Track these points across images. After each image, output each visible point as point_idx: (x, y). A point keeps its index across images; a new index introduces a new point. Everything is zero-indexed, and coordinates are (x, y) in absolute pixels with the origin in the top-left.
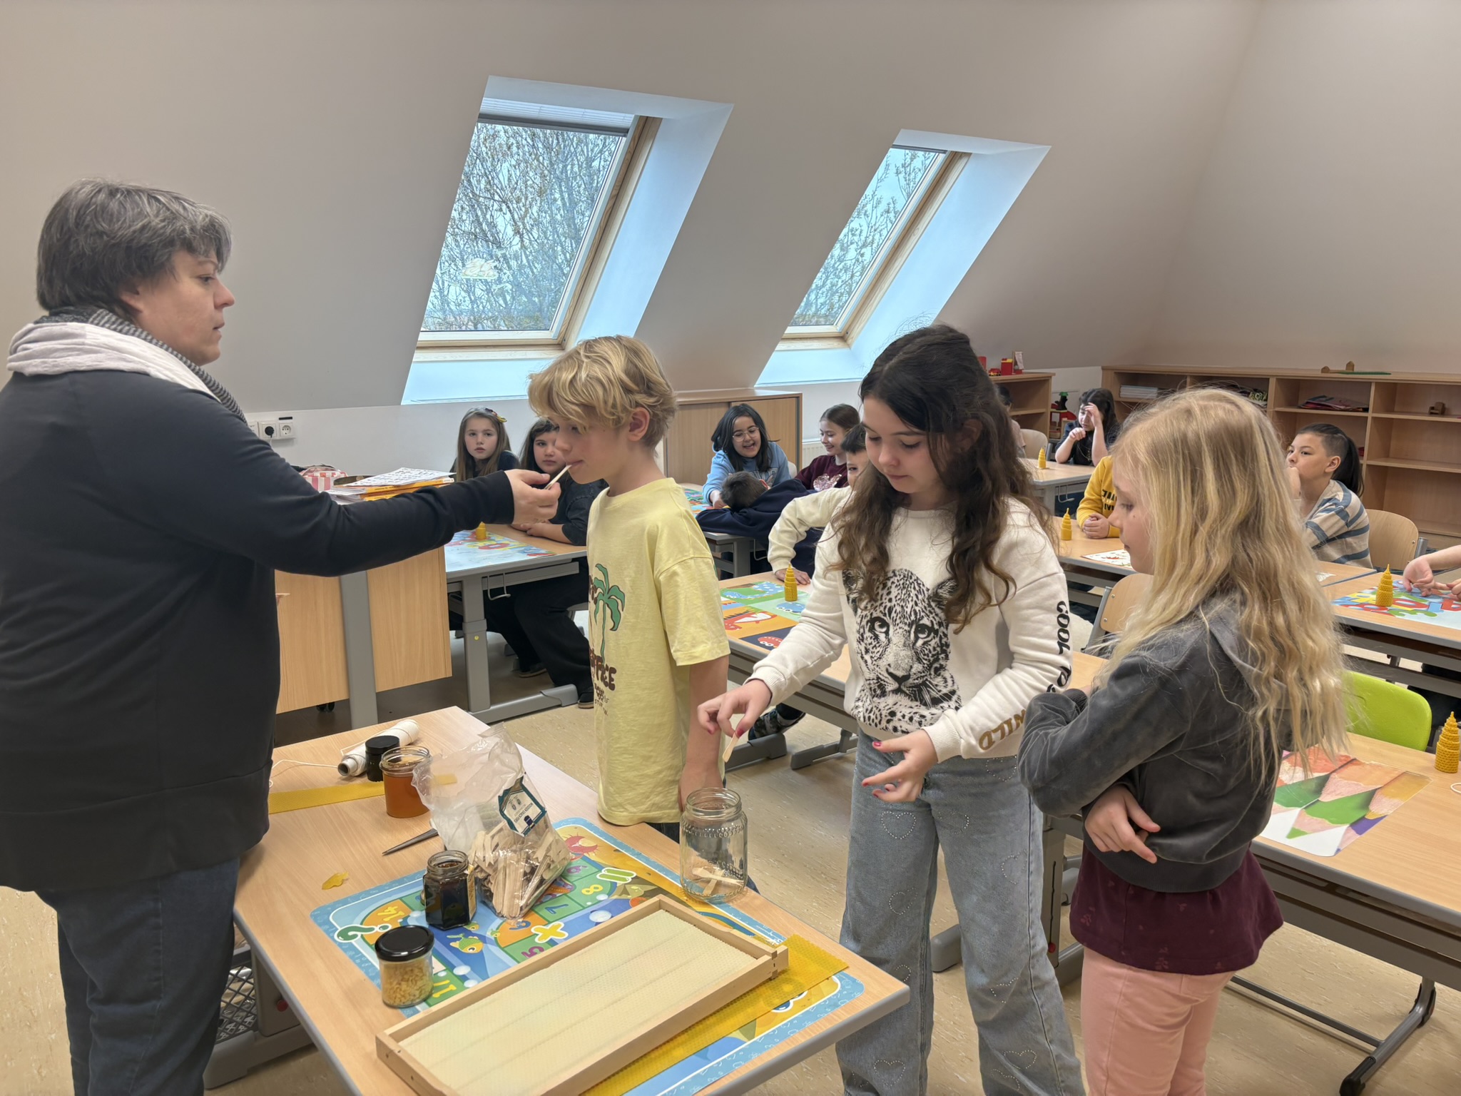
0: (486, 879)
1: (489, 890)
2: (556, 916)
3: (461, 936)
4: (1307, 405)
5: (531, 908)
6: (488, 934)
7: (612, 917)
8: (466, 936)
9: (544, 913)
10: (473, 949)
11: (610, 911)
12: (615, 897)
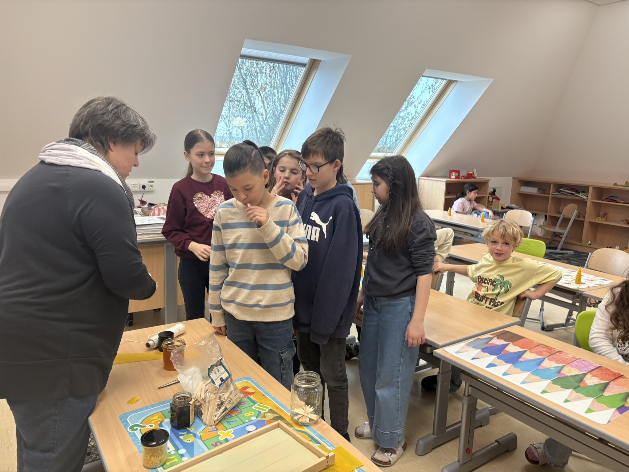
0: (200, 406)
1: (201, 411)
2: (230, 426)
3: (185, 433)
4: (606, 200)
5: (220, 422)
6: (198, 434)
7: (256, 429)
8: (187, 434)
9: (226, 424)
10: (189, 440)
11: (256, 426)
12: (259, 419)
